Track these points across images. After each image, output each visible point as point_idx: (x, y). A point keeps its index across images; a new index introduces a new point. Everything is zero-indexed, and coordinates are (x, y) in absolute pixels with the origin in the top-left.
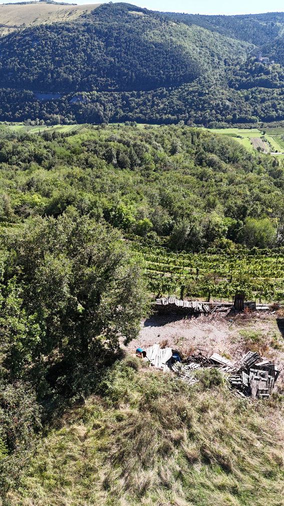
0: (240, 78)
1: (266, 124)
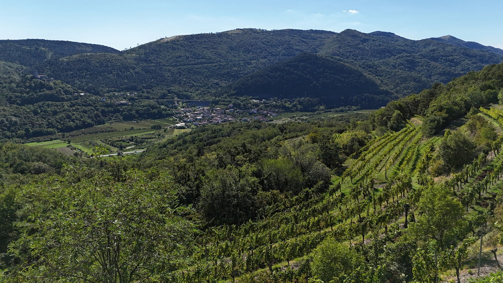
0: (20, 94)
1: (67, 134)
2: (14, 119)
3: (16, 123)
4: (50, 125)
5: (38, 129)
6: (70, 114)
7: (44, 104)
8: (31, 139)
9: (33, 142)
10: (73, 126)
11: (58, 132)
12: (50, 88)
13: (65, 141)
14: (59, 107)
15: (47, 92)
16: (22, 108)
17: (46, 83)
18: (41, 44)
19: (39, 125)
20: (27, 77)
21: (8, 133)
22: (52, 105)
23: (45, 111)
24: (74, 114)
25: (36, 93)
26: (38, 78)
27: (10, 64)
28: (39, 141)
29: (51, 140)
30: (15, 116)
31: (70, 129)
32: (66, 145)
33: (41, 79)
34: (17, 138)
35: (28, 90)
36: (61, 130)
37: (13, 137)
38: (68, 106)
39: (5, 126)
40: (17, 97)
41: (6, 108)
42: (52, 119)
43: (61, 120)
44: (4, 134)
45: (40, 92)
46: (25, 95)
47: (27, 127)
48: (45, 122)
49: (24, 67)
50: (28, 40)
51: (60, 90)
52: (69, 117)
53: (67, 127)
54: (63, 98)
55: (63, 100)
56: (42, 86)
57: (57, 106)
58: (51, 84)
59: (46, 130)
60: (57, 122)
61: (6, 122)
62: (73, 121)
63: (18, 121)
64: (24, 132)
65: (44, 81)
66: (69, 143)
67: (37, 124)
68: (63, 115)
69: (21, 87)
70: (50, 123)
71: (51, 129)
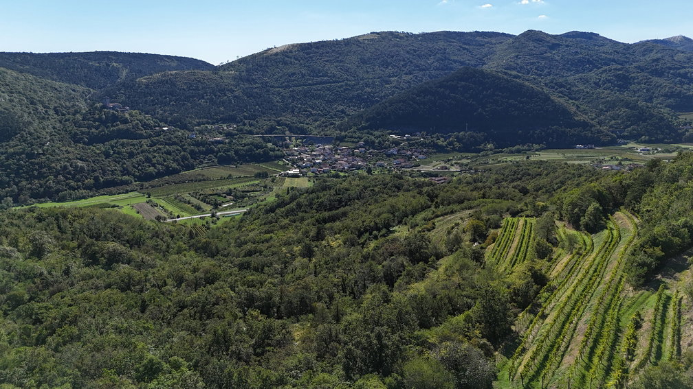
0: (87, 130)
1: (146, 184)
2: (80, 164)
3: (82, 168)
4: (125, 172)
5: (110, 177)
6: (150, 156)
7: (116, 143)
8: (101, 191)
9: (104, 194)
10: (154, 173)
11: (135, 181)
12: (125, 121)
13: (144, 194)
14: (136, 147)
15: (122, 126)
16: (90, 149)
17: (121, 114)
18: (113, 58)
19: (112, 171)
20: (97, 106)
21: (73, 183)
22: (128, 144)
23: (119, 153)
24: (155, 157)
25: (107, 128)
26: (110, 108)
27: (74, 86)
28: (111, 194)
29: (127, 192)
30: (81, 159)
31: (149, 177)
32: (145, 199)
33: (113, 108)
34: (84, 189)
35: (97, 123)
36: (139, 178)
37: (79, 188)
38: (147, 145)
39: (69, 173)
40: (83, 133)
41: (69, 149)
42: (128, 163)
43: (139, 165)
44: (67, 184)
45: (112, 126)
46: (93, 130)
47: (97, 174)
48: (118, 167)
49: (91, 90)
50: (96, 53)
51: (138, 123)
52: (148, 160)
53: (146, 173)
54: (142, 135)
55: (141, 137)
56: (114, 119)
57: (133, 145)
58: (127, 115)
59: (120, 178)
60: (134, 167)
61: (70, 168)
62: (154, 165)
63: (86, 168)
64: (92, 181)
65: (117, 111)
66: (149, 197)
67: (108, 170)
68: (141, 157)
69: (88, 120)
70: (125, 169)
71: (126, 178)
